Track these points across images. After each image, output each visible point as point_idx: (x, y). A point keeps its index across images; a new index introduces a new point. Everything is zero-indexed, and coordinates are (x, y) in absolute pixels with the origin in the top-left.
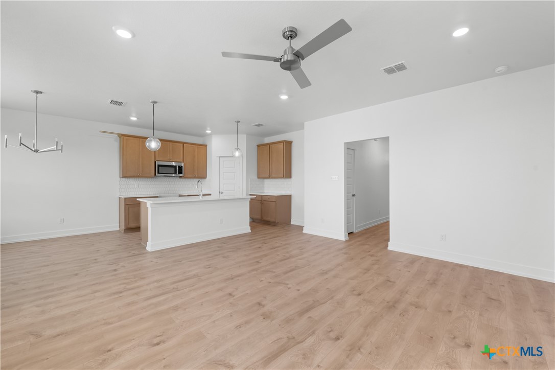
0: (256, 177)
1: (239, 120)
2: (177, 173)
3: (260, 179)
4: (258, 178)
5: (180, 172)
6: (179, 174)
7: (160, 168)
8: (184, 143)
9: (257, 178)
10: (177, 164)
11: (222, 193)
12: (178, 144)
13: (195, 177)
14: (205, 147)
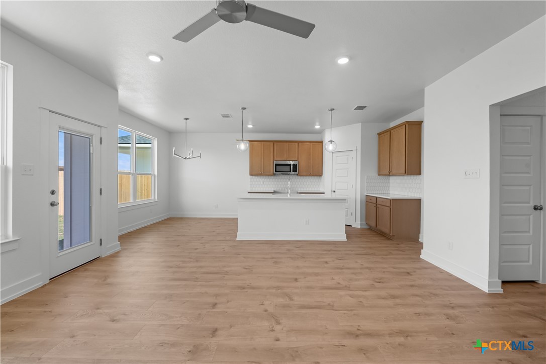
0: (375, 174)
1: (333, 108)
2: (292, 171)
3: (381, 177)
4: (379, 175)
5: (295, 170)
6: (293, 172)
7: (277, 167)
8: (299, 142)
9: (377, 175)
10: (292, 163)
11: (334, 192)
12: (294, 143)
13: (310, 175)
14: (321, 144)
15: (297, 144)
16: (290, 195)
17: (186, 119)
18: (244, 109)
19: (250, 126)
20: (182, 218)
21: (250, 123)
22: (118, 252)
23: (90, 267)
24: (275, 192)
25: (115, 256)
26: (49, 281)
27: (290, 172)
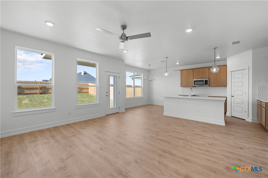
1: (216, 47)
6: (205, 84)
7: (195, 82)
10: (204, 79)
11: (233, 96)
12: (206, 68)
13: (217, 86)
14: (226, 66)
15: (208, 68)
16: (190, 97)
17: (150, 65)
18: (167, 58)
19: (178, 63)
20: (152, 105)
21: (178, 62)
22: (124, 112)
23: (116, 114)
24: (194, 96)
25: (123, 113)
26: (105, 115)
27: (203, 84)
